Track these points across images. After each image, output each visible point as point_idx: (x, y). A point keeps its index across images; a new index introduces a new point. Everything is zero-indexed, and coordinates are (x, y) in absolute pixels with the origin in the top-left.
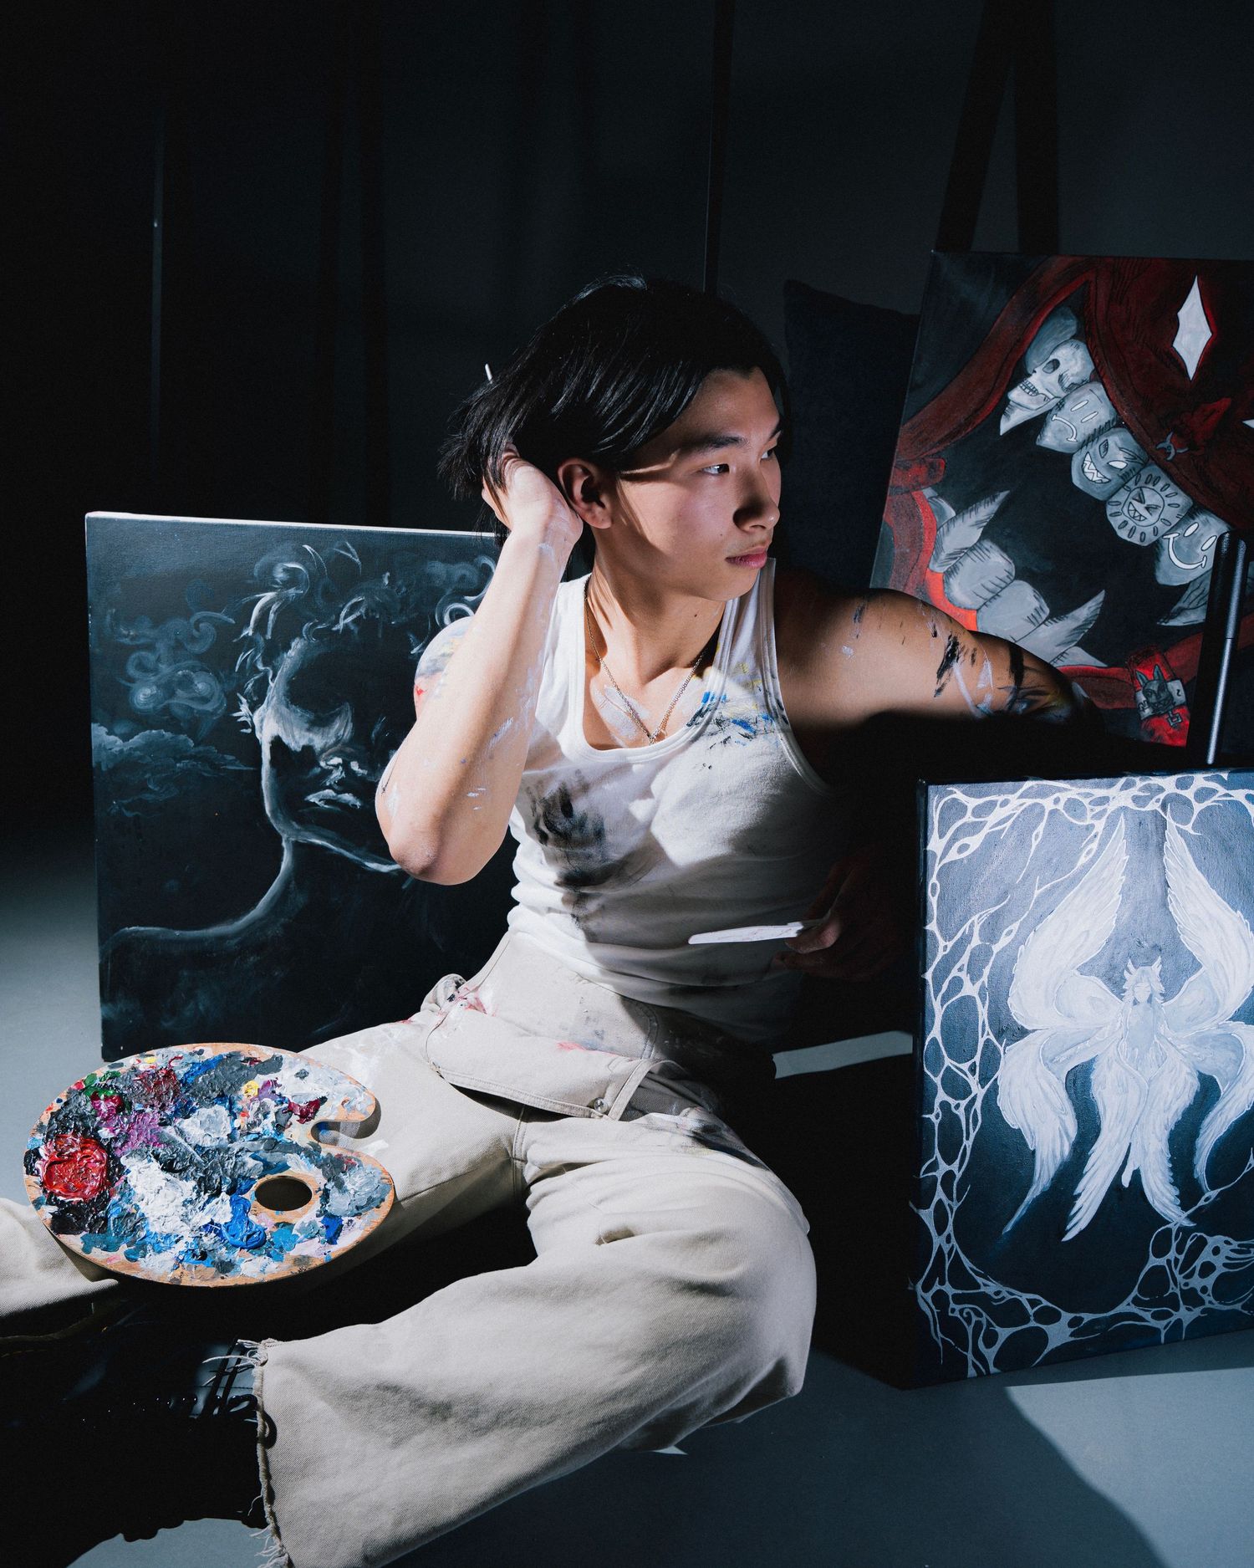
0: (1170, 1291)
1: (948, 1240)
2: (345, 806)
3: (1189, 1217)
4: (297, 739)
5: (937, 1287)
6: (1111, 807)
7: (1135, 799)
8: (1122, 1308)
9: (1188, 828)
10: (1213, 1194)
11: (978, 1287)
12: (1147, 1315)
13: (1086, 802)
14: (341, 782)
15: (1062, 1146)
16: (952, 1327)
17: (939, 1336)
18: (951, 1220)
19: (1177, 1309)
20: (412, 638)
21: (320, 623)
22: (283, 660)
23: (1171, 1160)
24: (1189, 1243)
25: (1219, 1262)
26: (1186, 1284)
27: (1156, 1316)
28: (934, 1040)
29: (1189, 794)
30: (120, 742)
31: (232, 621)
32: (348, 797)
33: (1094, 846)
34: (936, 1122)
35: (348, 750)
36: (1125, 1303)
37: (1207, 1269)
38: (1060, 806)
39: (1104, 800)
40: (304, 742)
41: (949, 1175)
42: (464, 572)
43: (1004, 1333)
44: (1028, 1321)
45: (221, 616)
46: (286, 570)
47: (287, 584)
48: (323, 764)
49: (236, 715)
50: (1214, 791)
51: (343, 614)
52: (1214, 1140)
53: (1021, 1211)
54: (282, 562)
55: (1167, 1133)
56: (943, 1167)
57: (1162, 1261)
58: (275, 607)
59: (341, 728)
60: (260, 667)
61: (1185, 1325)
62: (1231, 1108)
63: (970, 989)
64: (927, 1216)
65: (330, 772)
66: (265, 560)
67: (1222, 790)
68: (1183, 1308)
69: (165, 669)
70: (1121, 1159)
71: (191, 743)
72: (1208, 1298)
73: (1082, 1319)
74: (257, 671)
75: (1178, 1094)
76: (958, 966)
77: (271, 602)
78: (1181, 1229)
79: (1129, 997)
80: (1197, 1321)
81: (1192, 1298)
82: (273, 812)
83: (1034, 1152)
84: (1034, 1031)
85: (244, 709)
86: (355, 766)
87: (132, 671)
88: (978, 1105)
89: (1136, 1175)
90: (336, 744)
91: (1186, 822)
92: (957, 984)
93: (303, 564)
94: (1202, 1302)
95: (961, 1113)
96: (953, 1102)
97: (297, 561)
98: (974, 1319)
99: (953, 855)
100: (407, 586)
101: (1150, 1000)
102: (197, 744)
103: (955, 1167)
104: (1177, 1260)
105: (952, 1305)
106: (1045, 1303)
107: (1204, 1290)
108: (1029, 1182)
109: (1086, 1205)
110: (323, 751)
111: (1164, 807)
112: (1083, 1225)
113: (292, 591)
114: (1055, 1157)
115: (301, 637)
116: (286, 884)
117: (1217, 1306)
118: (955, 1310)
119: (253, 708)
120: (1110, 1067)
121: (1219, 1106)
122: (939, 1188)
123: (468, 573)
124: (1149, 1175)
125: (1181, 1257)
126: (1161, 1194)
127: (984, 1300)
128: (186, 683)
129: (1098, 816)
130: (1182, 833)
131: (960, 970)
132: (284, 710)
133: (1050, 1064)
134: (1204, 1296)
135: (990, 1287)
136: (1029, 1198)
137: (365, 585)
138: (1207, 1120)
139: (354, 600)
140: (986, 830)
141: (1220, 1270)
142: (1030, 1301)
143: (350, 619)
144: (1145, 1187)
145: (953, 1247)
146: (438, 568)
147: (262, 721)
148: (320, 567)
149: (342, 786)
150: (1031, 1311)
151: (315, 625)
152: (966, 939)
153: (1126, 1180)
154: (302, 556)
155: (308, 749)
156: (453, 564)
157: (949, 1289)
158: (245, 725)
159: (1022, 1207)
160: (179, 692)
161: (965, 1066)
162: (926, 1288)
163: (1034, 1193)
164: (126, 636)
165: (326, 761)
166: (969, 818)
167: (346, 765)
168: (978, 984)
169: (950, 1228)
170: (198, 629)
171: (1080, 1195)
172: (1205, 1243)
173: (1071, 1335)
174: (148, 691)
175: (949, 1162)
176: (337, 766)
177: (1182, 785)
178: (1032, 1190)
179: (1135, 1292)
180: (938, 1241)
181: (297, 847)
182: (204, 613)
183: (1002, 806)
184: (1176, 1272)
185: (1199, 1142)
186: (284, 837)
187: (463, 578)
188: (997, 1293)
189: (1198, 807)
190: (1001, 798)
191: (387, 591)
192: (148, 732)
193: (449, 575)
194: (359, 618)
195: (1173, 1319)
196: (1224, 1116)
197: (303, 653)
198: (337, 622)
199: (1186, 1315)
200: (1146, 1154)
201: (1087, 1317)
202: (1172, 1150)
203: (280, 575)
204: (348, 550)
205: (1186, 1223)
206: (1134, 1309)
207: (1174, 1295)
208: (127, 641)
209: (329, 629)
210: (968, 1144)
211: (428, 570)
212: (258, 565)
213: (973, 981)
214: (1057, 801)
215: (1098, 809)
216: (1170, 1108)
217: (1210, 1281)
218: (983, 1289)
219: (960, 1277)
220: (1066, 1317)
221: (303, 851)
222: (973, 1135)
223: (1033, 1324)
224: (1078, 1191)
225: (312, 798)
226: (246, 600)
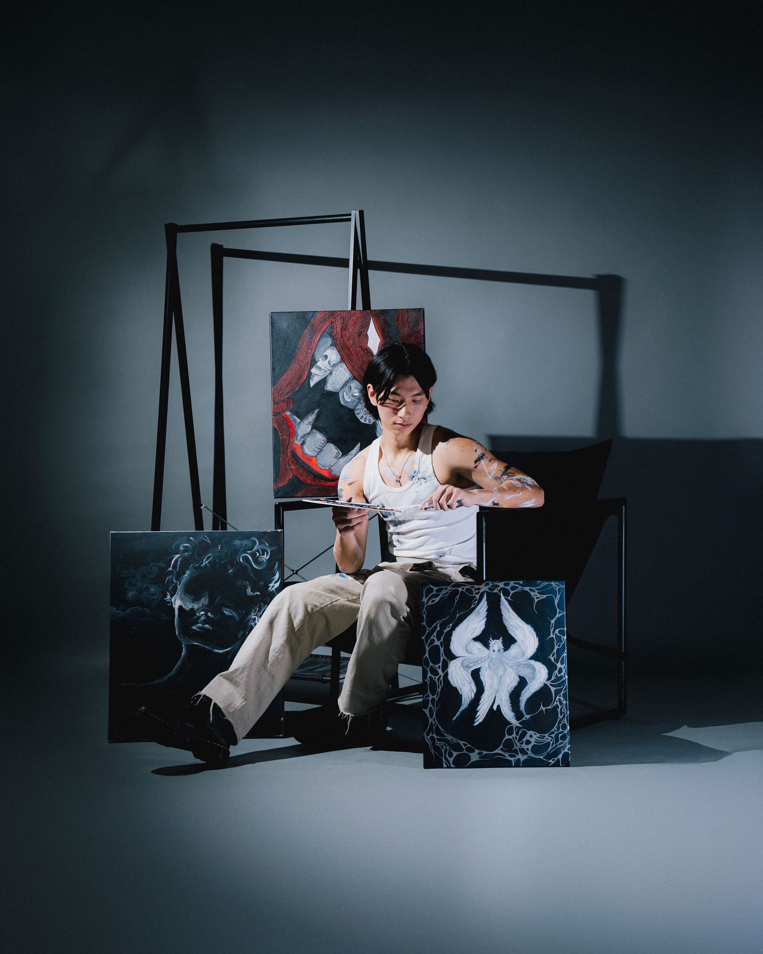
0: (515, 748)
1: (434, 720)
2: (206, 629)
3: (520, 723)
4: (188, 606)
5: (431, 735)
6: (481, 591)
7: (489, 589)
8: (497, 751)
9: (509, 598)
10: (528, 716)
11: (445, 737)
12: (507, 755)
13: (473, 589)
14: (204, 621)
15: (471, 694)
16: (437, 749)
17: (433, 751)
18: (434, 714)
19: (518, 754)
20: (229, 567)
21: (197, 564)
22: (183, 578)
23: (511, 703)
24: (520, 732)
25: (532, 740)
26: (521, 746)
27: (510, 756)
28: (426, 657)
29: (508, 588)
30: (121, 613)
31: (164, 566)
32: (207, 626)
33: (476, 602)
34: (428, 682)
35: (207, 608)
36: (498, 750)
37: (528, 742)
38: (464, 590)
39: (479, 589)
40: (190, 607)
41: (433, 699)
42: (246, 543)
43: (455, 754)
44: (463, 751)
45: (161, 564)
46: (184, 546)
47: (184, 551)
48: (197, 614)
49: (165, 599)
50: (518, 587)
51: (204, 560)
52: (527, 697)
53: (458, 714)
54: (182, 543)
55: (509, 694)
56: (431, 697)
57: (510, 737)
58: (180, 560)
59: (204, 601)
60: (175, 581)
61: (521, 761)
62: (532, 688)
63: (437, 643)
64: (427, 711)
65: (200, 617)
66: (176, 543)
67: (520, 587)
68: (520, 754)
69: (139, 584)
70: (493, 700)
71: (148, 611)
72: (530, 752)
73: (483, 753)
74: (174, 583)
75: (511, 682)
76: (433, 636)
77: (179, 558)
78: (517, 727)
79: (491, 648)
80: (526, 760)
81: (523, 752)
82: (179, 634)
83: (461, 695)
84: (459, 657)
85: (169, 597)
86: (209, 614)
87: (126, 586)
88: (441, 678)
89: (498, 707)
90: (202, 606)
91: (508, 597)
92: (433, 641)
93: (190, 544)
94: (527, 754)
95: (436, 680)
96: (433, 677)
97: (188, 543)
98: (444, 747)
99: (430, 603)
100: (227, 549)
101: (499, 650)
102: (150, 611)
103: (435, 697)
104: (516, 738)
105: (437, 742)
106: (469, 745)
107: (528, 749)
108: (461, 705)
109: (481, 714)
110: (198, 609)
111: (500, 592)
112: (481, 721)
113: (186, 554)
114: (469, 697)
115: (189, 569)
116: (184, 661)
117: (533, 755)
118: (438, 743)
119: (172, 596)
120: (486, 671)
121: (527, 687)
122: (430, 703)
123: (248, 543)
124: (503, 707)
125: (518, 737)
126: (508, 714)
127: (447, 741)
128: (147, 589)
129: (477, 593)
130: (507, 600)
131: (434, 637)
132: (183, 596)
133: (465, 668)
134: (528, 752)
135: (449, 737)
136: (461, 710)
137: (212, 550)
138: (523, 692)
139: (208, 555)
140: (440, 596)
141: (533, 743)
142: (463, 744)
143: (207, 562)
144: (502, 711)
145: (435, 723)
146: (237, 542)
147: (175, 601)
148: (196, 545)
149: (205, 622)
150: (464, 748)
151: (195, 565)
152: (436, 627)
153: (495, 708)
154: (189, 541)
155: (192, 609)
156: (243, 540)
157: (435, 736)
158: (169, 602)
159: (458, 712)
160: (144, 593)
161: (437, 666)
162: (428, 734)
163: (462, 708)
164: (124, 574)
165: (199, 613)
166: (434, 592)
167: (206, 614)
168: (440, 641)
169: (434, 716)
170: (151, 569)
171: (478, 711)
172: (526, 733)
173: (479, 758)
174: (132, 593)
175: (433, 695)
176: (203, 615)
177: (506, 585)
178: (461, 708)
179: (501, 746)
180: (430, 720)
181: (188, 646)
182: (154, 564)
183: (445, 589)
184: (516, 742)
185: (521, 698)
186: (183, 643)
187: (246, 544)
188: (452, 740)
189: (512, 592)
190: (445, 587)
191: (220, 552)
192: (132, 608)
193: (241, 544)
194: (210, 561)
195: (517, 758)
196: (530, 690)
197: (190, 575)
198: (202, 563)
199: (522, 758)
200: (501, 700)
201: (485, 753)
202: (511, 699)
203: (181, 548)
204: (206, 538)
205: (518, 725)
206: (501, 752)
207: (516, 749)
208: (125, 575)
209: (199, 566)
210: (439, 690)
211: (234, 543)
212: (174, 545)
213: (438, 640)
214: (463, 589)
215: (477, 591)
216: (509, 686)
217: (530, 747)
218: (447, 738)
219: (438, 732)
220: (477, 751)
221: (190, 648)
222: (440, 688)
223: (465, 752)
224: (478, 709)
225: (194, 628)
226: (169, 558)
